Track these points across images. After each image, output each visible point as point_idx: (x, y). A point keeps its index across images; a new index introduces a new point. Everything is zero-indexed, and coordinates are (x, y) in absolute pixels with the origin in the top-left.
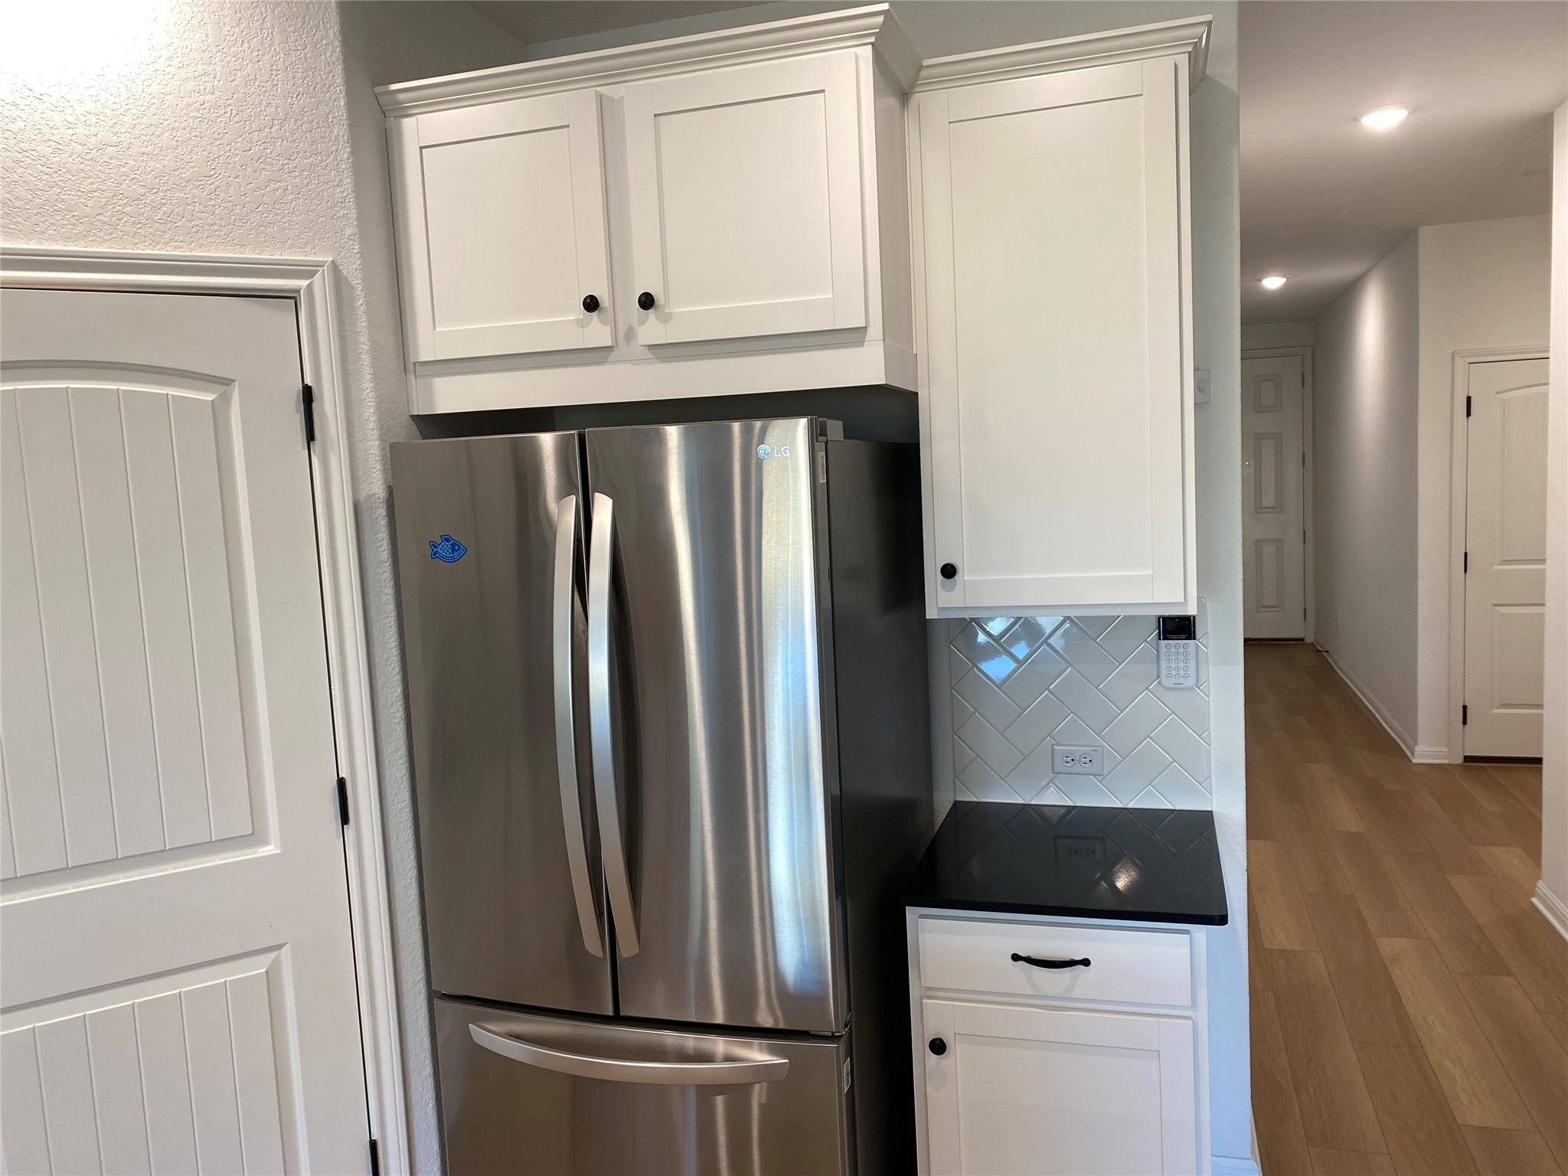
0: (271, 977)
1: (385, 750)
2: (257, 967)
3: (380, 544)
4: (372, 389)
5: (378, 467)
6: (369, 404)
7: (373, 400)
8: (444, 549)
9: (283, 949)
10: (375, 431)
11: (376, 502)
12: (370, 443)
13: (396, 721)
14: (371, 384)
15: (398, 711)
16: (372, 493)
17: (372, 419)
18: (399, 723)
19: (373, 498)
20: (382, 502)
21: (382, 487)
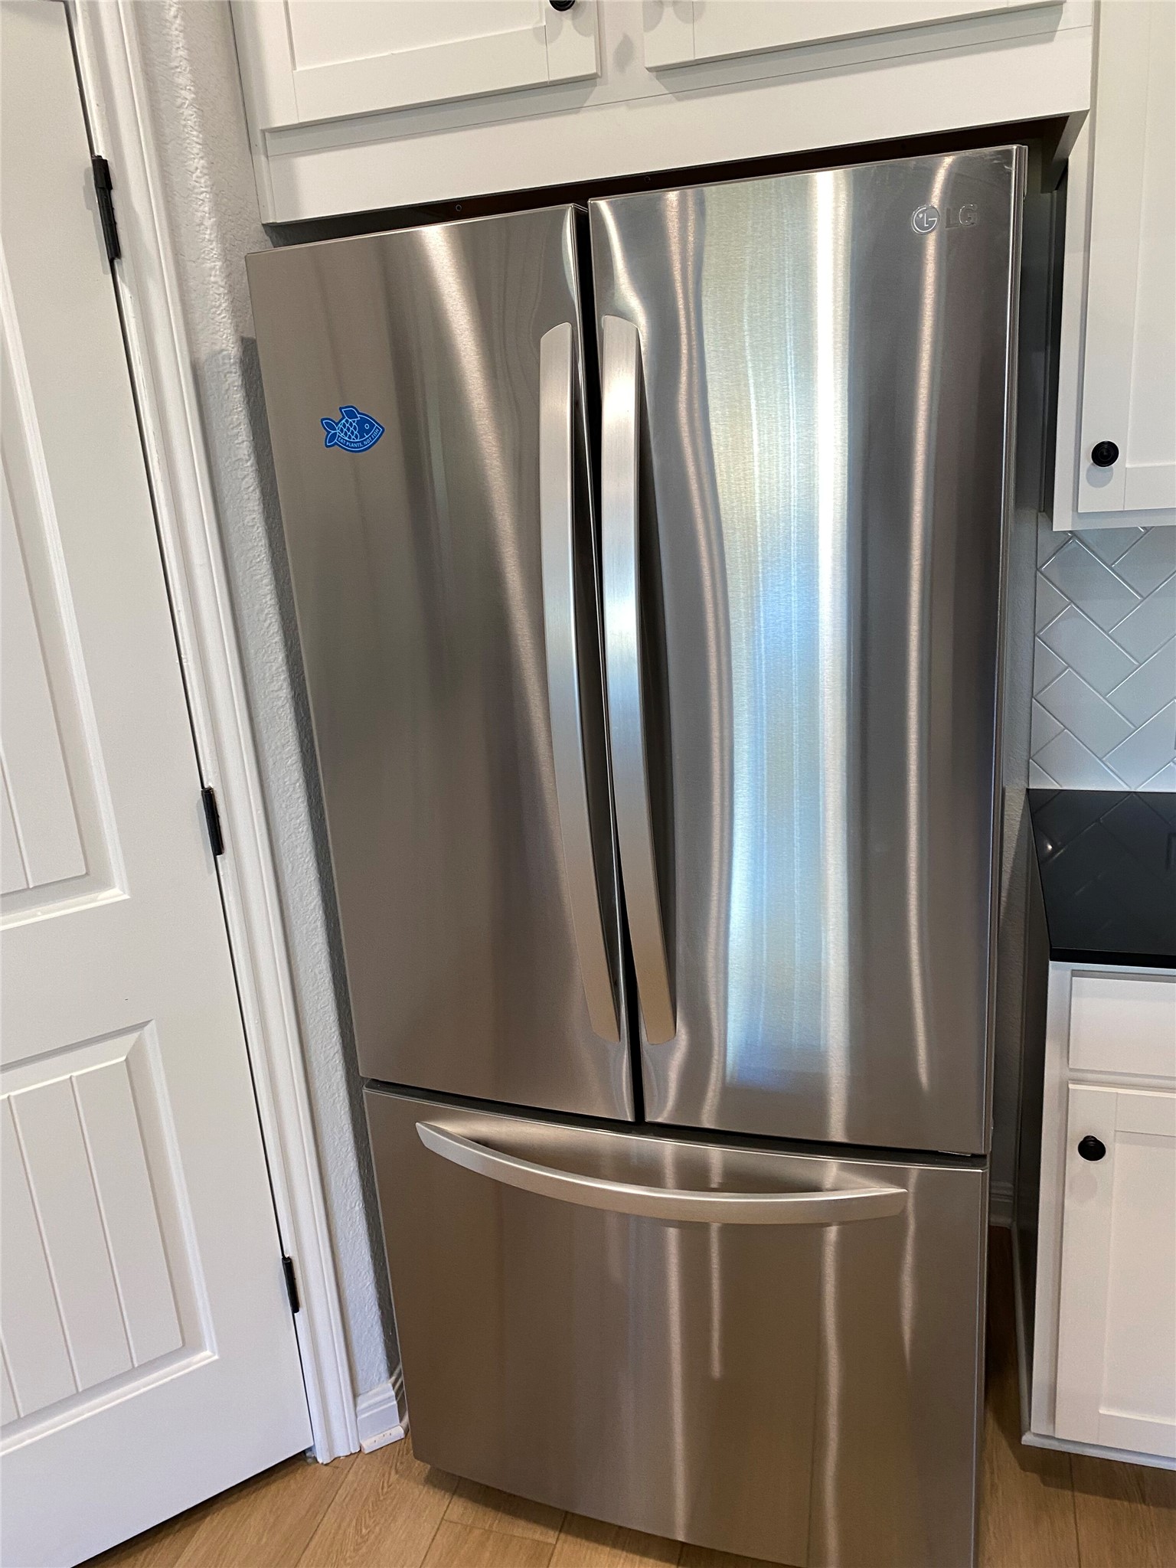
0: (134, 1067)
1: (266, 747)
2: (113, 1056)
3: (236, 431)
4: (205, 171)
5: (224, 305)
6: (201, 197)
7: (208, 189)
8: (346, 431)
9: (146, 1028)
10: (214, 243)
11: (224, 364)
12: (209, 265)
13: (280, 703)
14: (202, 162)
15: (280, 689)
16: (217, 348)
17: (208, 223)
18: (283, 706)
19: (220, 356)
20: (234, 363)
21: (232, 339)
